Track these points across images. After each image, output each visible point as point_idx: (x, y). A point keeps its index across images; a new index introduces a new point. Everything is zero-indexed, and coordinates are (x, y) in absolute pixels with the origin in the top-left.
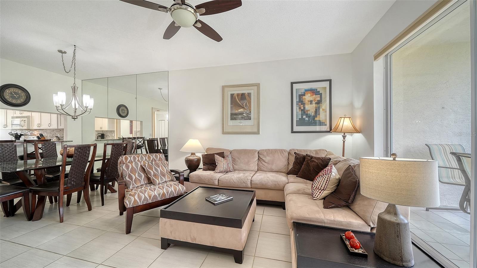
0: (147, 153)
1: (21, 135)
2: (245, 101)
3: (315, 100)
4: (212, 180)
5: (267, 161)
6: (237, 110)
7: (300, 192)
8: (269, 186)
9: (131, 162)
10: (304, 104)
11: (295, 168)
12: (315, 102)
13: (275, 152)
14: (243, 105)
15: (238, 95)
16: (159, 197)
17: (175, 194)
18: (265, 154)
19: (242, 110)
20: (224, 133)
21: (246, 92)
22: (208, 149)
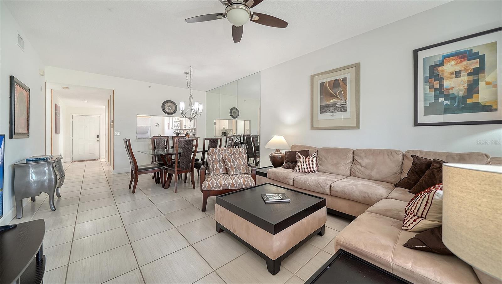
0: (225, 146)
1: (179, 133)
2: (339, 89)
3: (466, 70)
4: (287, 179)
5: (364, 165)
6: (329, 101)
7: (389, 214)
8: (355, 198)
9: (215, 154)
10: (440, 80)
11: (409, 179)
12: (466, 72)
13: (380, 153)
14: (336, 93)
15: (329, 82)
16: (229, 186)
17: (244, 186)
18: (363, 154)
19: (334, 100)
20: (312, 128)
21: (340, 77)
22: (294, 146)
